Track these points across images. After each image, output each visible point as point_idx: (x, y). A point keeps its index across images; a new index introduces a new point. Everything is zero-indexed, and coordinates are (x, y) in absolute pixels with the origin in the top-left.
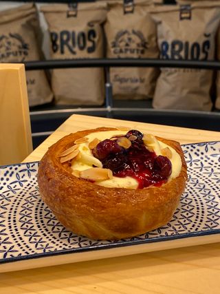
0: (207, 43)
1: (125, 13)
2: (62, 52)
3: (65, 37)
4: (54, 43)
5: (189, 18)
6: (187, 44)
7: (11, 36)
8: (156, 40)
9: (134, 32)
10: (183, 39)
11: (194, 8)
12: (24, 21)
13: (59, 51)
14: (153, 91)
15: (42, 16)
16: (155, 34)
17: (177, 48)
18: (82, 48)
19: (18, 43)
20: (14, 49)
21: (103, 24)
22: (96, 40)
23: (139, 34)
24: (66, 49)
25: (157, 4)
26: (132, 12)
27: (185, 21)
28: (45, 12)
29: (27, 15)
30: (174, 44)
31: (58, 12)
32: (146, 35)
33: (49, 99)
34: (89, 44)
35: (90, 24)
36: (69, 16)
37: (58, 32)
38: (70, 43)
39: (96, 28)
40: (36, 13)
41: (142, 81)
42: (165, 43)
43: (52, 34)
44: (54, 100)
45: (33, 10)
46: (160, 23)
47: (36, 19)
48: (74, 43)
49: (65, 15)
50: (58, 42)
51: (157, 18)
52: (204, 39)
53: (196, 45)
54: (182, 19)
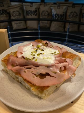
2: (29, 15)
4: (27, 13)
5: (60, 8)
7: (17, 11)
10: (58, 13)
12: (20, 7)
13: (28, 15)
14: (50, 26)
16: (51, 12)
19: (18, 13)
21: (39, 9)
22: (37, 13)
25: (52, 4)
26: (46, 6)
31: (28, 5)
33: (26, 27)
34: (35, 14)
38: (31, 13)
40: (23, 6)
46: (52, 9)
48: (32, 13)
50: (28, 13)
52: (63, 13)
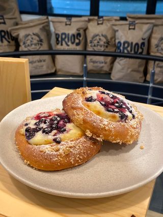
0: (143, 44)
1: (98, 24)
2: (62, 45)
3: (64, 36)
4: (57, 39)
5: (134, 29)
6: (132, 43)
7: (34, 34)
8: (115, 41)
9: (102, 35)
10: (130, 40)
11: (137, 23)
12: (41, 26)
13: (60, 44)
14: (111, 69)
15: (51, 24)
16: (114, 37)
17: (126, 45)
18: (73, 43)
19: (37, 38)
20: (35, 42)
21: (85, 30)
22: (81, 39)
23: (105, 37)
24: (64, 43)
25: (116, 20)
26: (102, 24)
27: (132, 30)
28: (53, 22)
29: (43, 23)
30: (124, 43)
31: (60, 22)
32: (109, 37)
33: (53, 71)
34: (77, 41)
35: (78, 30)
36: (66, 25)
37: (60, 33)
39: (82, 32)
40: (48, 22)
41: (106, 63)
42: (119, 42)
43: (56, 34)
44: (56, 71)
45: (47, 20)
46: (117, 31)
47: (48, 26)
48: (68, 40)
49: (64, 24)
50: (60, 39)
51: (116, 28)
52: (142, 41)
53: (137, 44)
54: (130, 29)
